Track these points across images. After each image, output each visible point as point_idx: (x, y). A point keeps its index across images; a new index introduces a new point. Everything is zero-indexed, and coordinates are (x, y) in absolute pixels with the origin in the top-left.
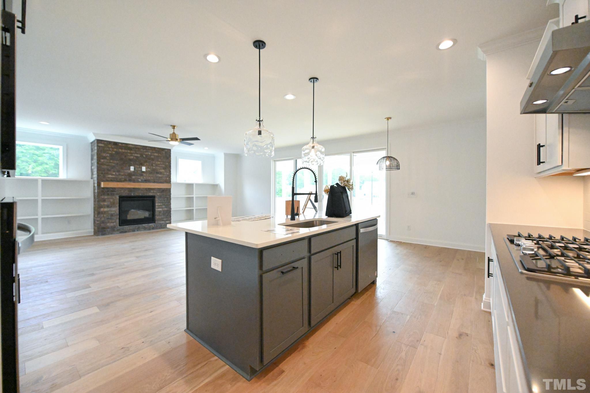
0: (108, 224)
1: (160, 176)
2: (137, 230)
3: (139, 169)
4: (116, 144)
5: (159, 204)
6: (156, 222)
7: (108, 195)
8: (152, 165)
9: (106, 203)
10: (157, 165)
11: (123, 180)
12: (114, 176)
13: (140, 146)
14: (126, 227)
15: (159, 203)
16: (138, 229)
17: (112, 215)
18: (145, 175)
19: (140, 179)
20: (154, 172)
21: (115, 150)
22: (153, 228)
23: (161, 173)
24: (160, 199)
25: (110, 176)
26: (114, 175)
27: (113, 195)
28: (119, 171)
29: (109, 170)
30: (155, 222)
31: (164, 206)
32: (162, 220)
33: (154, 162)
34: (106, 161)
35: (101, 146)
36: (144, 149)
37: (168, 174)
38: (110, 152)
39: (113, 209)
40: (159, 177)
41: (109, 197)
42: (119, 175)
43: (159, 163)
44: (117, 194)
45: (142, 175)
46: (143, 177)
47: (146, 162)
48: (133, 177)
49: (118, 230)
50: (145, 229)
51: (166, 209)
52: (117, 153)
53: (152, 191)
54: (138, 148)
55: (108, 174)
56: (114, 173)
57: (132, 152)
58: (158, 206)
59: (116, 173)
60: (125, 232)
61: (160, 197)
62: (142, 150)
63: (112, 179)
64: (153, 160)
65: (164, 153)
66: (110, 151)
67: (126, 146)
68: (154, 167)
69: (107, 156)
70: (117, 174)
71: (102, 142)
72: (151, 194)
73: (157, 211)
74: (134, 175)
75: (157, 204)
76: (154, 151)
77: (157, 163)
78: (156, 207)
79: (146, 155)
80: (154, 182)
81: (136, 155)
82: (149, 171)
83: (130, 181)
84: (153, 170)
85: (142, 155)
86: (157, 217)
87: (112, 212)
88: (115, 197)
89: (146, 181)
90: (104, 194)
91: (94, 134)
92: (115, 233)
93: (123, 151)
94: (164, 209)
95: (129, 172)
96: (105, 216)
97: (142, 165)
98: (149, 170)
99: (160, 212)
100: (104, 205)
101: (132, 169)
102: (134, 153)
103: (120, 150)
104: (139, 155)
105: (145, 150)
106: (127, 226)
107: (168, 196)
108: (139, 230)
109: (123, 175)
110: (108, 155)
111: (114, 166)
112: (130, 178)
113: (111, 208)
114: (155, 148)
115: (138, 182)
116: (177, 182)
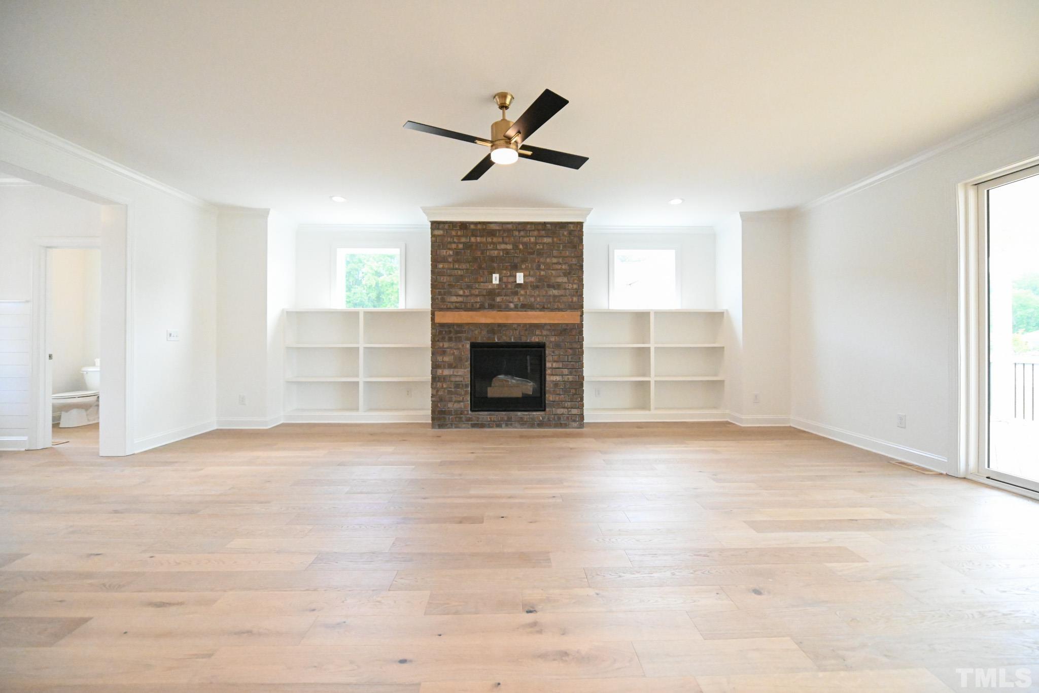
0: (450, 405)
1: (556, 292)
2: (507, 425)
3: (511, 280)
4: (464, 226)
5: (555, 365)
6: (547, 409)
7: (450, 340)
8: (538, 268)
9: (446, 359)
10: (548, 267)
11: (478, 306)
12: (460, 299)
13: (512, 223)
14: (484, 416)
15: (555, 361)
16: (509, 423)
17: (457, 386)
18: (522, 292)
19: (511, 302)
20: (541, 283)
21: (463, 240)
22: (541, 425)
23: (557, 286)
24: (557, 352)
25: (454, 299)
26: (460, 296)
27: (459, 340)
28: (469, 287)
29: (451, 286)
30: (544, 410)
31: (566, 371)
32: (559, 404)
33: (542, 260)
34: (446, 266)
35: (439, 236)
36: (519, 231)
37: (575, 286)
38: (454, 246)
39: (461, 372)
40: (555, 296)
41: (453, 344)
42: (471, 295)
43: (555, 260)
44: (467, 339)
45: (516, 293)
46: (519, 299)
47: (524, 261)
48: (498, 299)
49: (469, 420)
50: (523, 423)
51: (571, 378)
52: (468, 246)
53: (538, 332)
54: (509, 231)
55: (450, 294)
56: (461, 292)
57: (495, 240)
58: (552, 368)
59: (464, 292)
60: (482, 426)
61: (557, 346)
62: (516, 233)
63: (458, 305)
64: (540, 253)
65: (565, 233)
66: (455, 243)
67: (484, 229)
68: (543, 273)
69: (450, 256)
70: (467, 292)
71: (441, 226)
72: (535, 339)
73: (550, 381)
74: (499, 295)
75: (548, 365)
76: (543, 233)
77: (548, 260)
78: (548, 372)
79: (525, 244)
80: (543, 309)
81: (503, 246)
82: (531, 282)
83: (492, 307)
84: (541, 279)
85: (516, 247)
86: (550, 397)
87: (458, 379)
88: (463, 346)
89: (525, 307)
90: (443, 339)
91: (426, 210)
92: (464, 425)
93: (479, 239)
94: (566, 378)
95: (490, 287)
96: (444, 386)
97: (516, 268)
98: (531, 279)
99: (556, 384)
100: (443, 361)
101: (496, 280)
102: (500, 243)
103: (473, 239)
104: (509, 247)
105: (522, 233)
106: (486, 413)
107: (575, 346)
108: (511, 424)
109: (477, 296)
110: (451, 253)
111: (462, 276)
112: (491, 300)
113: (456, 370)
114: (545, 224)
115: (508, 309)
116: (610, 308)
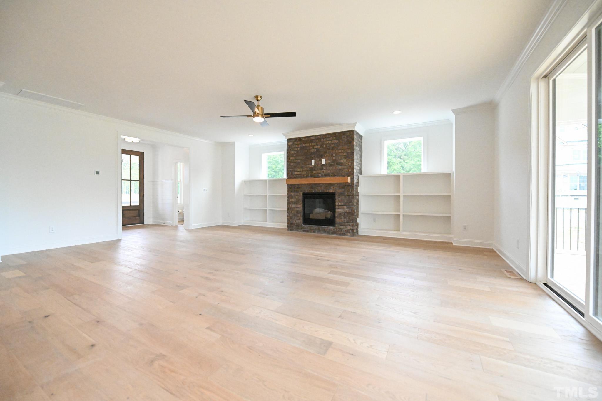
0: (294, 221)
1: (340, 167)
2: (318, 232)
3: (320, 162)
4: (300, 139)
5: (340, 204)
6: (336, 226)
7: (295, 191)
8: (332, 156)
9: (293, 200)
10: (336, 154)
11: (306, 175)
12: (298, 173)
13: (320, 135)
14: (308, 227)
15: (340, 202)
16: (319, 231)
17: (297, 212)
18: (325, 168)
19: (320, 173)
20: (333, 163)
21: (300, 146)
22: (333, 233)
23: (341, 164)
24: (340, 197)
25: (296, 173)
26: (298, 171)
27: (298, 192)
28: (302, 167)
29: (295, 167)
30: (335, 226)
31: (345, 207)
32: (341, 224)
33: (334, 152)
34: (293, 158)
35: (290, 145)
36: (323, 139)
37: (350, 164)
38: (296, 149)
39: (299, 206)
40: (340, 169)
41: (296, 194)
42: (303, 171)
43: (340, 151)
44: (301, 191)
45: (322, 169)
46: (323, 171)
47: (326, 153)
48: (314, 172)
49: (302, 228)
50: (324, 231)
51: (347, 210)
52: (302, 148)
53: (332, 188)
54: (318, 139)
55: (295, 171)
56: (299, 170)
57: (313, 144)
58: (338, 205)
59: (300, 170)
60: (307, 231)
61: (341, 194)
62: (322, 140)
63: (297, 175)
64: (333, 149)
65: (345, 137)
66: (296, 147)
67: (308, 139)
68: (334, 158)
69: (295, 154)
70: (301, 170)
71: (291, 140)
72: (331, 191)
73: (337, 212)
74: (315, 170)
75: (337, 204)
76: (334, 138)
77: (337, 151)
78: (336, 207)
79: (326, 145)
80: (334, 176)
81: (316, 147)
82: (329, 163)
83: (312, 176)
84: (334, 161)
85: (322, 146)
86: (337, 220)
87: (297, 209)
88: (299, 194)
89: (326, 175)
90: (292, 191)
91: (284, 135)
92: (300, 231)
93: (306, 145)
94: (345, 211)
95: (311, 167)
96: (292, 212)
97: (322, 157)
98: (328, 162)
99: (340, 214)
100: (292, 201)
101: (313, 162)
102: (315, 145)
103: (304, 145)
104: (319, 147)
105: (325, 140)
106: (309, 225)
107: (349, 194)
108: (320, 232)
109: (305, 171)
110: (295, 152)
111: (299, 162)
112: (311, 173)
113: (297, 205)
114: (335, 134)
115: (318, 176)
116: (382, 174)
